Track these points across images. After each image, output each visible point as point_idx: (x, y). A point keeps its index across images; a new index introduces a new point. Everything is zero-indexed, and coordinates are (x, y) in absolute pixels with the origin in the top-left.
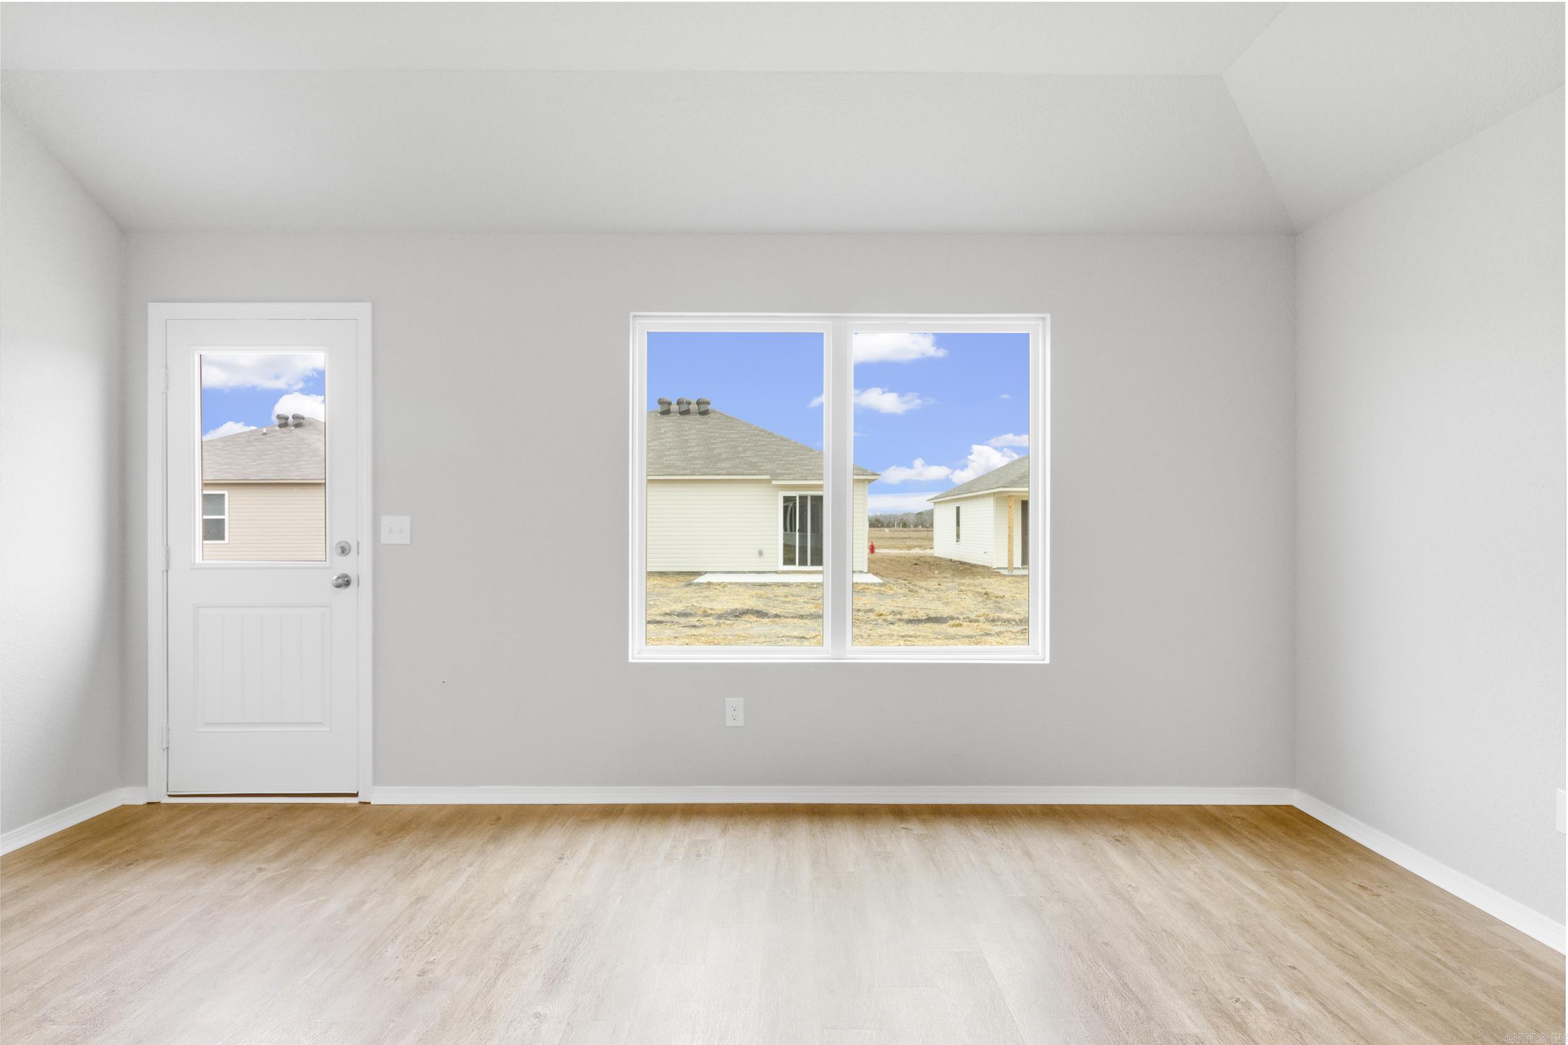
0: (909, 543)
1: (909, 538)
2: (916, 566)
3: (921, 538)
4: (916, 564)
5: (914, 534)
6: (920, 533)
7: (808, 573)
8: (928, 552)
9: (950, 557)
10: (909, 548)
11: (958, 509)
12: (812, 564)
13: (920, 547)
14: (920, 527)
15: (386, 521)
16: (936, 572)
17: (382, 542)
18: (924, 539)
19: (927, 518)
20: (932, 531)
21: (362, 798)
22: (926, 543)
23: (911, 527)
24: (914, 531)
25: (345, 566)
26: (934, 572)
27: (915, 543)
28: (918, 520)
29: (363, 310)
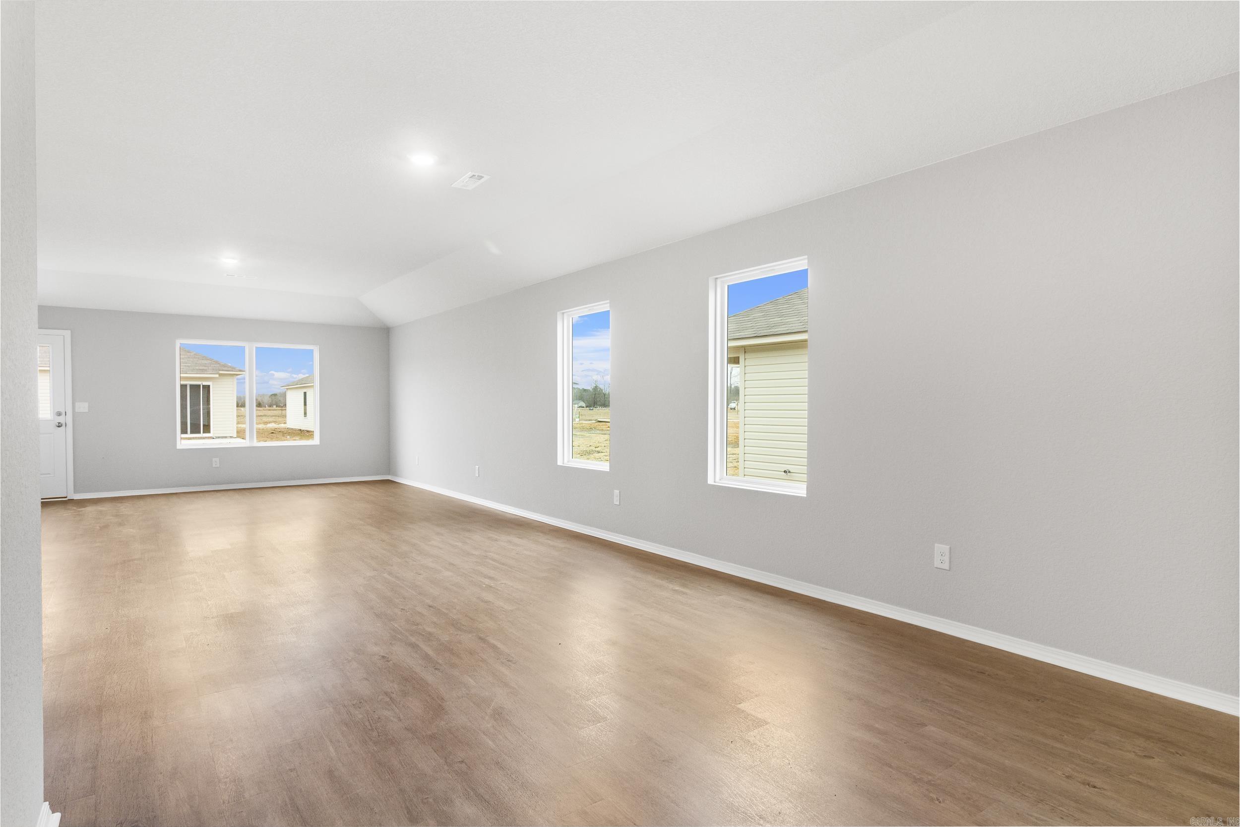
0: (265, 419)
1: (265, 416)
2: (272, 434)
3: (275, 416)
4: (273, 433)
5: (270, 413)
6: (275, 412)
7: (189, 439)
8: (282, 425)
9: (299, 428)
10: (266, 423)
11: (305, 393)
12: (192, 432)
13: (275, 422)
14: (275, 406)
15: (77, 404)
16: (288, 437)
17: (76, 411)
18: (279, 416)
19: (281, 399)
20: (286, 410)
21: (69, 498)
22: (280, 419)
23: (266, 407)
24: (269, 410)
25: (61, 419)
26: (286, 437)
27: (271, 419)
28: (272, 401)
29: (67, 333)
